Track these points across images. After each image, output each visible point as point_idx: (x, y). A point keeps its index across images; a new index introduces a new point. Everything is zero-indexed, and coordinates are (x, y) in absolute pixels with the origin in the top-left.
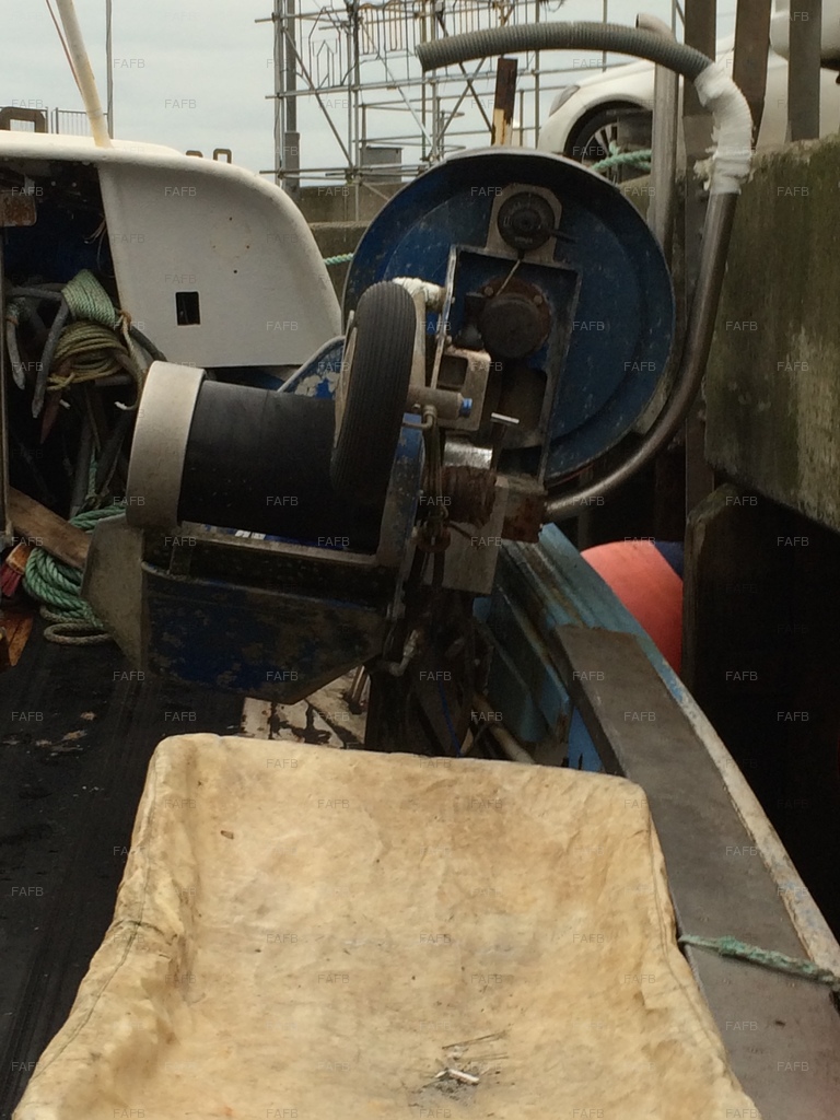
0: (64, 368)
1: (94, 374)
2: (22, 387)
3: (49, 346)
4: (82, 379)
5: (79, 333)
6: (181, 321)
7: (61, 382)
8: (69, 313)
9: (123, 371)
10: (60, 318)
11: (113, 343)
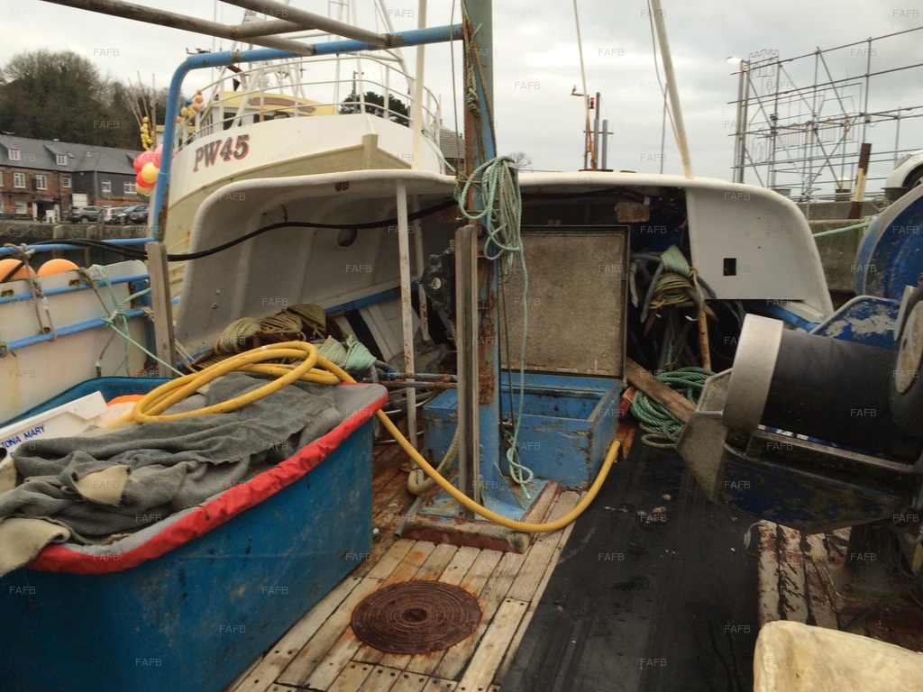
0: (659, 297)
1: (676, 300)
2: (636, 306)
3: (652, 286)
4: (669, 303)
5: (668, 279)
6: (726, 274)
7: (658, 304)
8: (664, 269)
9: (691, 299)
10: (659, 270)
11: (687, 285)
